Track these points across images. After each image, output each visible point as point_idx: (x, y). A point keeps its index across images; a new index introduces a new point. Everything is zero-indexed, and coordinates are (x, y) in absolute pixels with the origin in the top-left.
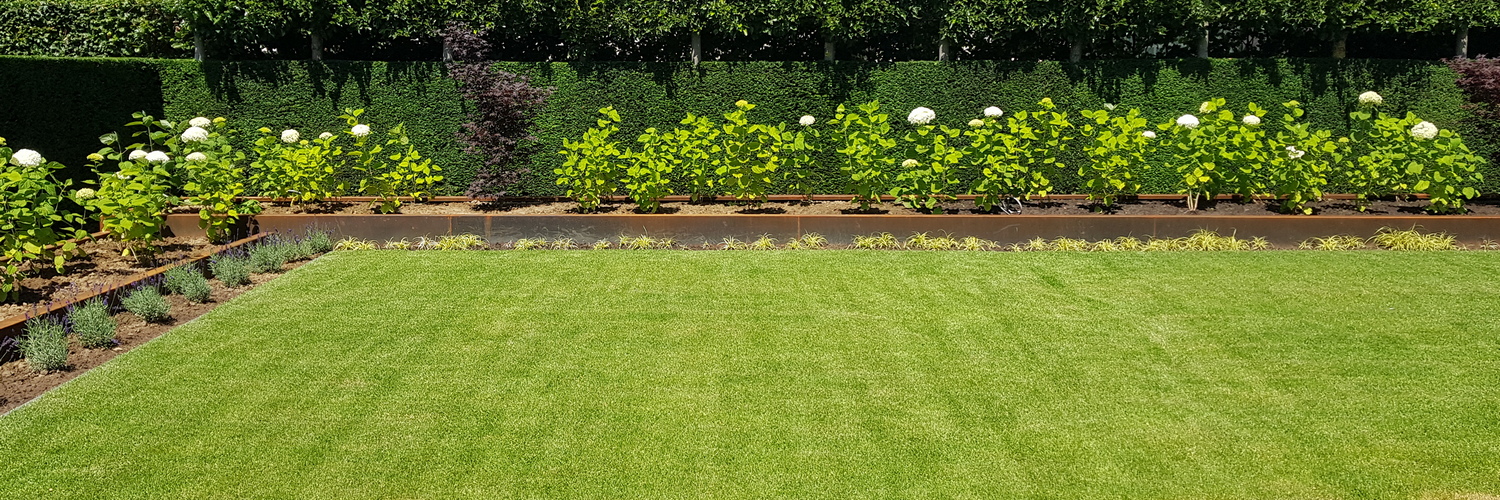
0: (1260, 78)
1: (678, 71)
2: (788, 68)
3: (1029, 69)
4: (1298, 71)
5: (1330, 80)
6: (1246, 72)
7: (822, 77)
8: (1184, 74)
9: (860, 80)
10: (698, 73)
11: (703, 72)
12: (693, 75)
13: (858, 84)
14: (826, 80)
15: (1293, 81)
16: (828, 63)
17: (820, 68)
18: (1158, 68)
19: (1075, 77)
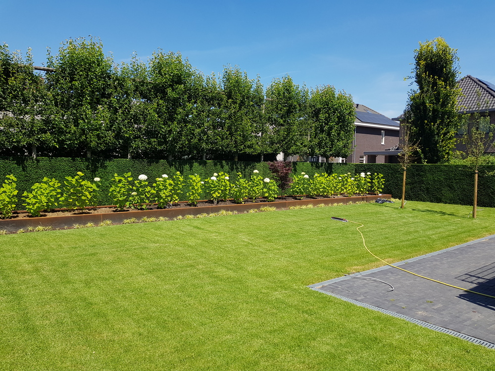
0: (219, 167)
1: (27, 160)
2: (74, 160)
3: (157, 162)
4: (227, 164)
5: (235, 167)
6: (215, 165)
7: (87, 163)
8: (200, 165)
9: (101, 165)
10: (36, 162)
11: (38, 161)
12: (34, 162)
13: (101, 167)
14: (89, 165)
15: (227, 167)
16: (89, 159)
17: (86, 161)
18: (193, 163)
19: (171, 165)
